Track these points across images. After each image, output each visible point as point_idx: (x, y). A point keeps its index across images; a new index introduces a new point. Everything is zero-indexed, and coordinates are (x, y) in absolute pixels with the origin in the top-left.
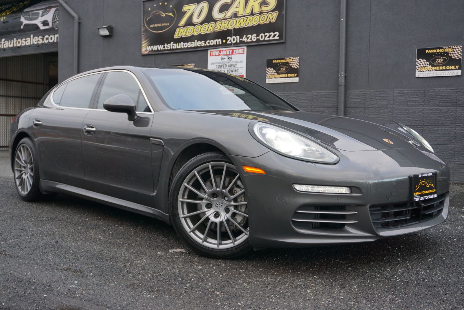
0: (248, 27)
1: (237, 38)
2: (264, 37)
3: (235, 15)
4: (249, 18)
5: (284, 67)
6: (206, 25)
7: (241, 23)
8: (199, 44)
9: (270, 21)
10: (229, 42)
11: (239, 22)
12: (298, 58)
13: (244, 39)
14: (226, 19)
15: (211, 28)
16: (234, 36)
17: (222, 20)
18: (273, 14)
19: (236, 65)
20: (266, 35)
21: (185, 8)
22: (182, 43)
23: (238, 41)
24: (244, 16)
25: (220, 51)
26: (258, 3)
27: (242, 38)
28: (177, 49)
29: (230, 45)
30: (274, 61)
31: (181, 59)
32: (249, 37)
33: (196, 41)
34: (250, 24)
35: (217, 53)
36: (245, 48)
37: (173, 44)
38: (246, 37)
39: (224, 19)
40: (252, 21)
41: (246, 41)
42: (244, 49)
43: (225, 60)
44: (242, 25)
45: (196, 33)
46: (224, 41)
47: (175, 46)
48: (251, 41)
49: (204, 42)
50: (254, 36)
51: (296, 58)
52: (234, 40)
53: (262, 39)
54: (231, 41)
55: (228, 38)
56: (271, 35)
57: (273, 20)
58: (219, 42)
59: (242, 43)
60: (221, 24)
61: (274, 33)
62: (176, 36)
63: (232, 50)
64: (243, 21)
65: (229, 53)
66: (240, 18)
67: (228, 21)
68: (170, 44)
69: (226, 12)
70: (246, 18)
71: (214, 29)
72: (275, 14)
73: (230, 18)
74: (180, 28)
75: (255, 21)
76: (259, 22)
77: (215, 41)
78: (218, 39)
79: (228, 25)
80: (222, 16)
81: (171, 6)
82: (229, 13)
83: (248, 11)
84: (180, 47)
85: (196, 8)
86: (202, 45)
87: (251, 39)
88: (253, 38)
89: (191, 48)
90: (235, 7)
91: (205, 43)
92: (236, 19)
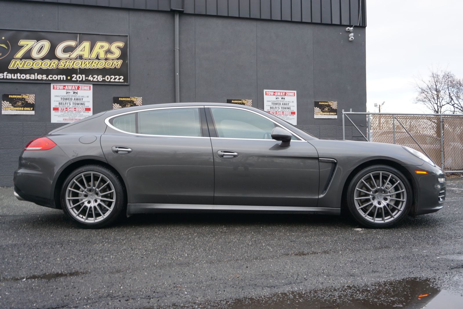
0: (94, 69)
1: (83, 77)
2: (110, 78)
3: (81, 57)
4: (94, 62)
5: (129, 104)
6: (48, 62)
7: (86, 65)
8: (40, 78)
9: (115, 67)
10: (73, 79)
11: (84, 63)
12: (141, 98)
13: (90, 78)
14: (71, 59)
15: (54, 65)
16: (79, 74)
17: (66, 59)
18: (117, 61)
19: (82, 99)
20: (112, 78)
21: (22, 42)
22: (19, 75)
23: (84, 79)
24: (90, 59)
25: (65, 86)
26: (104, 51)
27: (88, 77)
28: (12, 79)
29: (76, 82)
30: (120, 99)
31: (17, 89)
32: (95, 77)
33: (36, 74)
34: (95, 66)
35: (62, 87)
36: (92, 86)
37: (7, 74)
38: (92, 76)
39: (68, 59)
40: (98, 64)
41: (92, 80)
42: (90, 87)
43: (70, 94)
44: (88, 66)
45: (35, 67)
46: (69, 78)
47: (10, 76)
48: (97, 80)
49: (45, 76)
50: (100, 77)
51: (140, 98)
52: (79, 77)
53: (109, 80)
54: (76, 78)
55: (73, 76)
56: (117, 78)
57: (118, 66)
58: (63, 78)
59: (87, 81)
60: (66, 62)
61: (119, 76)
62: (11, 67)
63: (77, 86)
64: (89, 63)
65: (74, 89)
66: (86, 61)
67: (73, 62)
68: (3, 73)
69: (70, 54)
70: (92, 62)
71: (57, 66)
72: (120, 62)
73: (75, 59)
74: (16, 60)
75: (101, 65)
76: (104, 66)
77: (59, 76)
78: (62, 75)
79: (73, 64)
80: (67, 55)
81: (3, 38)
82: (74, 55)
83: (94, 55)
84: (16, 78)
85: (35, 44)
86: (43, 79)
87: (97, 79)
88: (100, 78)
89: (30, 79)
90: (80, 50)
91: (47, 77)
92: (82, 61)
